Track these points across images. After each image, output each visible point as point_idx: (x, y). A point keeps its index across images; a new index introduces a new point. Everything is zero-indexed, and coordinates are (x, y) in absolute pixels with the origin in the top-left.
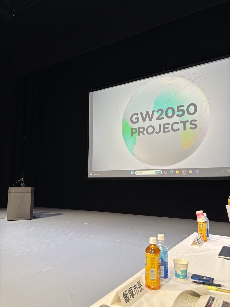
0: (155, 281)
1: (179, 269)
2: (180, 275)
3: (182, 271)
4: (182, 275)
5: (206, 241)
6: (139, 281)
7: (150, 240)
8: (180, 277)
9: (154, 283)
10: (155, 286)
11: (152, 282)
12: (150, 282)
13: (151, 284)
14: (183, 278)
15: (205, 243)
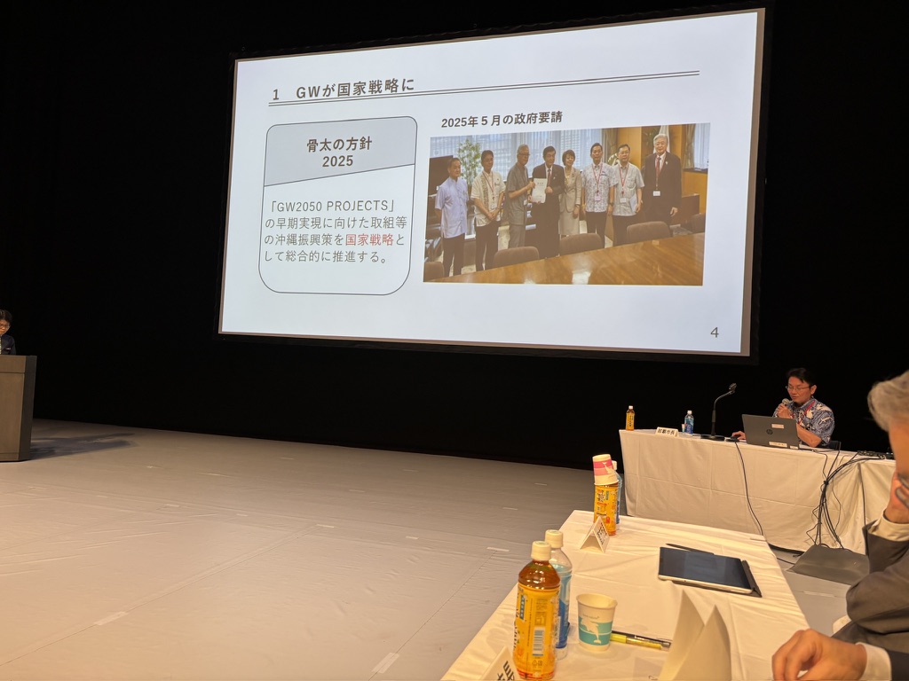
0: (544, 660)
1: (594, 620)
2: (594, 637)
3: (601, 626)
4: (600, 636)
5: (613, 533)
6: (507, 663)
7: (533, 548)
8: (595, 641)
9: (541, 664)
10: (544, 671)
11: (537, 660)
12: (531, 661)
13: (532, 668)
14: (602, 644)
15: (613, 540)
